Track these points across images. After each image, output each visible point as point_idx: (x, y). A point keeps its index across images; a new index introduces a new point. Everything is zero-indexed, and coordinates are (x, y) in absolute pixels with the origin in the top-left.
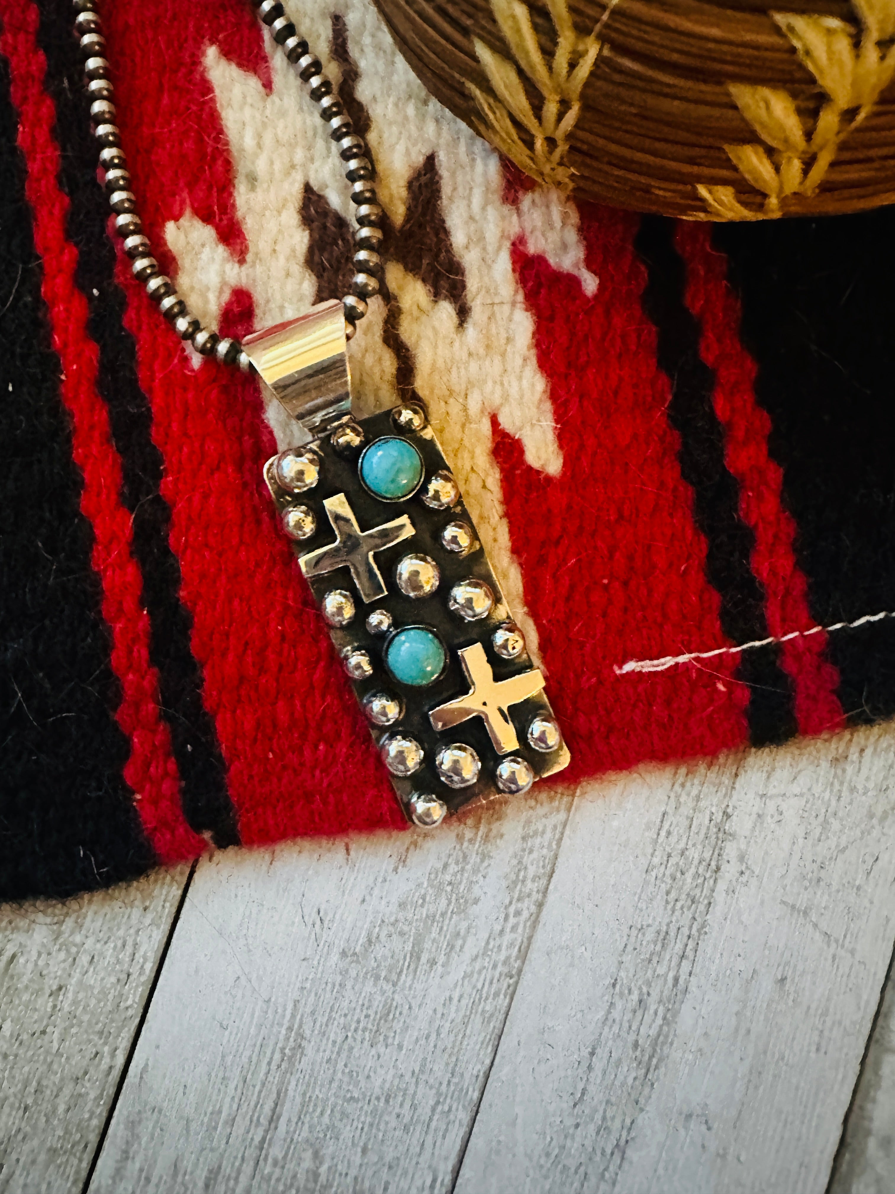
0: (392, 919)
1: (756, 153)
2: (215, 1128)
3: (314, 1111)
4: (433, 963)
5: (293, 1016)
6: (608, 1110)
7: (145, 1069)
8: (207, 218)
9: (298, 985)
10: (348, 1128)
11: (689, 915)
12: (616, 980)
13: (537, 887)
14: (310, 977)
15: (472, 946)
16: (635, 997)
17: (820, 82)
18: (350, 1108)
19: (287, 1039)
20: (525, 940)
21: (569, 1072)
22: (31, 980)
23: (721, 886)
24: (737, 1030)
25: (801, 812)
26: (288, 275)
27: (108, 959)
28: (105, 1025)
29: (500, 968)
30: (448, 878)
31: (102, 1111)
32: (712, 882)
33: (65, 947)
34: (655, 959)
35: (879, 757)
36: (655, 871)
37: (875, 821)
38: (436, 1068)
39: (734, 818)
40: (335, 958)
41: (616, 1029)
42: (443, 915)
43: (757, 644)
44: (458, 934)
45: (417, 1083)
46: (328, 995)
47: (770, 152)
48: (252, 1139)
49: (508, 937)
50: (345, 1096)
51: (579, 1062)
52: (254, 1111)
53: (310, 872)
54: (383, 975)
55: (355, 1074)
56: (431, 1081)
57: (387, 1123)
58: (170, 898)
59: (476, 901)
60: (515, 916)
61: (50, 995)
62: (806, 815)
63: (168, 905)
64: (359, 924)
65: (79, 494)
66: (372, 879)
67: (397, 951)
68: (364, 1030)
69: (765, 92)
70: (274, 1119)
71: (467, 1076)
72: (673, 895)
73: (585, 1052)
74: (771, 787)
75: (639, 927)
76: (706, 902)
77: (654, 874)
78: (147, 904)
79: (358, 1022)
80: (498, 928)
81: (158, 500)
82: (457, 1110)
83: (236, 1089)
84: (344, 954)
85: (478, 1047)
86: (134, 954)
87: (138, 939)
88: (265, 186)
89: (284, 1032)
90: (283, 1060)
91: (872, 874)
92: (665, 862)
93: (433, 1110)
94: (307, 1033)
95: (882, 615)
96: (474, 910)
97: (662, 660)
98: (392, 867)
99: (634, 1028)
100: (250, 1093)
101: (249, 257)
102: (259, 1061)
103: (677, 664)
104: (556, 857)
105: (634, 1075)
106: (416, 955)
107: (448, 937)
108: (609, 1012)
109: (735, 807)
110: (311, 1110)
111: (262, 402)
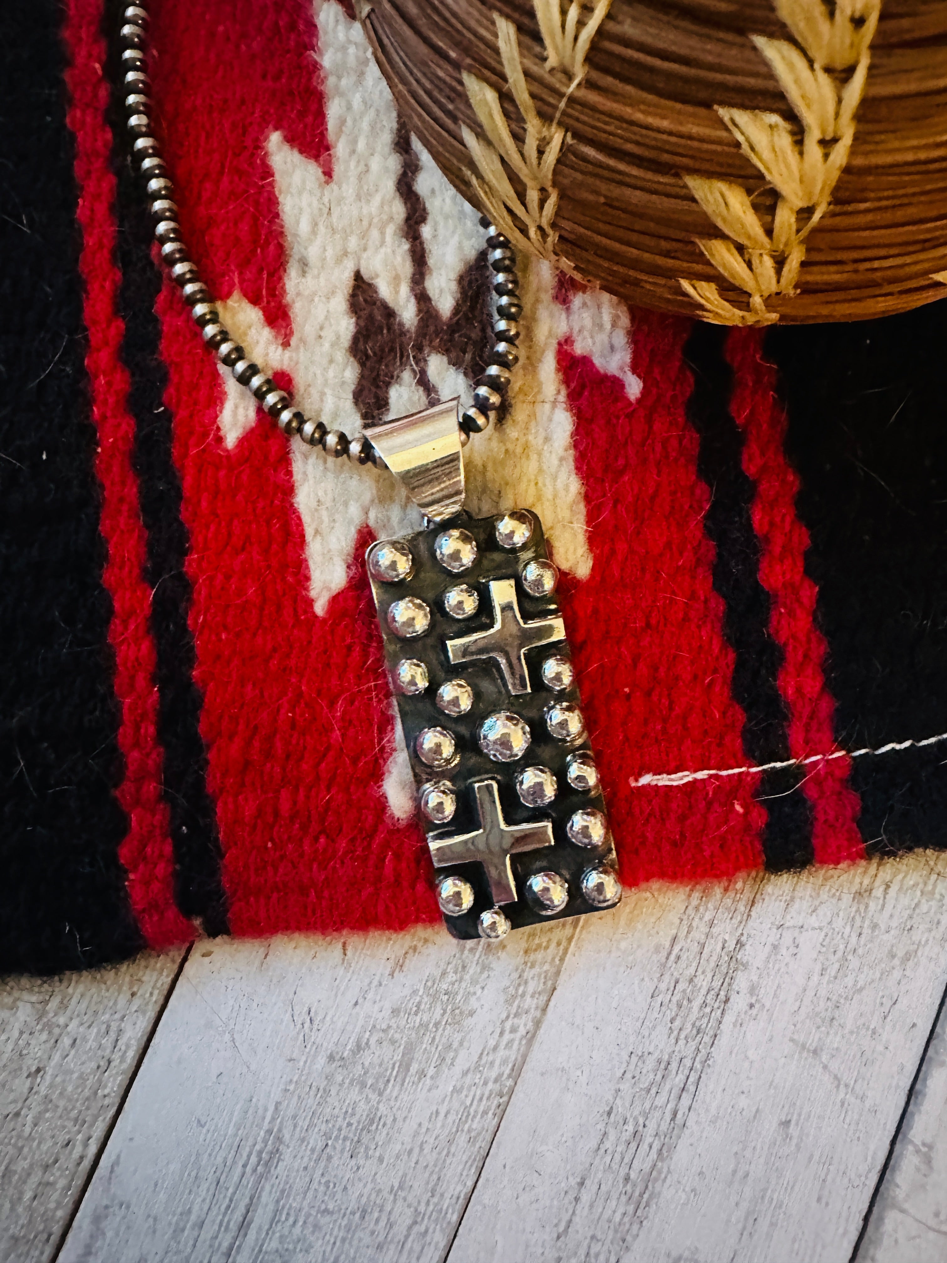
0: (384, 1026)
1: (729, 250)
2: (183, 1230)
3: (287, 1219)
4: (422, 1074)
5: (273, 1119)
6: (592, 1245)
7: (117, 1162)
8: (255, 300)
9: (282, 1086)
10: (320, 1242)
11: (693, 1045)
12: (612, 1108)
13: (537, 1004)
14: (295, 1080)
15: (464, 1060)
16: (630, 1128)
17: (768, 177)
18: (324, 1220)
19: (265, 1142)
20: (519, 1058)
21: (555, 1203)
22: (11, 1060)
23: (729, 1019)
24: (734, 1172)
25: (819, 946)
26: (331, 361)
27: (90, 1042)
28: (80, 1112)
29: (490, 1085)
30: (445, 986)
31: (68, 1201)
32: (719, 1012)
33: (49, 1027)
34: (653, 1091)
35: (905, 894)
36: (661, 997)
37: (896, 962)
38: (416, 1186)
39: (747, 947)
40: (322, 1060)
41: (608, 1159)
42: (437, 1025)
43: (778, 765)
44: (450, 1046)
45: (395, 1200)
46: (310, 1101)
47: (740, 249)
48: (220, 1245)
49: (502, 1053)
50: (319, 1207)
51: (566, 1192)
52: (225, 1214)
53: (304, 970)
54: (369, 1083)
55: (332, 1185)
56: (410, 1199)
57: (360, 1240)
58: (159, 985)
59: (471, 1014)
60: (511, 1032)
61: (27, 1077)
62: (824, 949)
63: (156, 992)
64: (349, 1028)
65: (101, 566)
66: (367, 981)
67: (386, 1060)
68: (345, 1139)
69: (721, 186)
70: (244, 1225)
71: (447, 1195)
72: (677, 1023)
73: (573, 1181)
74: (788, 917)
75: (640, 1054)
76: (712, 1033)
77: (659, 999)
78: (135, 989)
79: (340, 1130)
80: (492, 1043)
81: (180, 577)
82: (434, 1232)
83: (208, 1190)
84: (331, 1058)
85: (461, 1167)
86: (117, 1040)
87: (123, 1025)
88: (316, 271)
89: (262, 1133)
90: (258, 1165)
91: (889, 1019)
92: (672, 988)
93: (410, 1228)
94: (287, 1137)
95: (907, 744)
96: (469, 1022)
97: (680, 774)
98: (387, 972)
99: (626, 1160)
100: (222, 1196)
101: (294, 341)
102: (234, 1162)
103: (696, 781)
104: (558, 973)
105: (621, 1210)
106: (405, 1066)
107: (440, 1048)
108: (602, 1141)
109: (749, 936)
110: (283, 1218)
111: (293, 486)
